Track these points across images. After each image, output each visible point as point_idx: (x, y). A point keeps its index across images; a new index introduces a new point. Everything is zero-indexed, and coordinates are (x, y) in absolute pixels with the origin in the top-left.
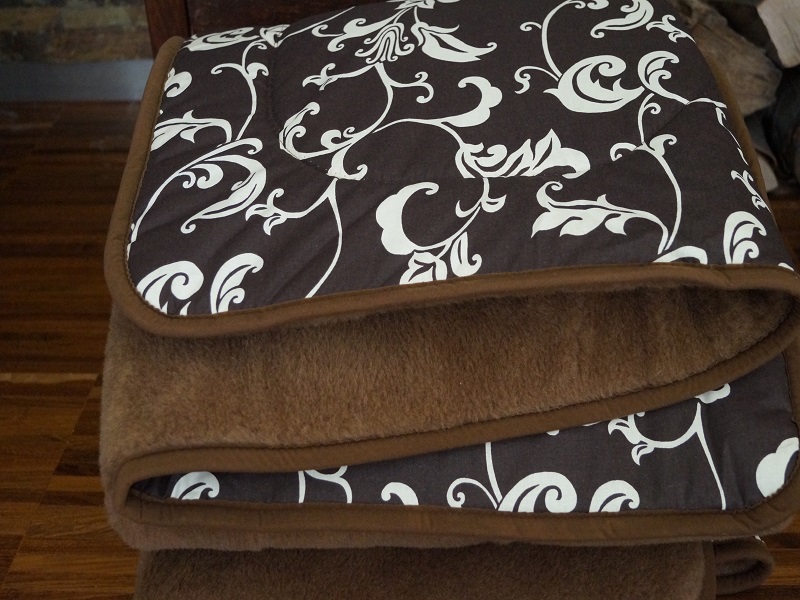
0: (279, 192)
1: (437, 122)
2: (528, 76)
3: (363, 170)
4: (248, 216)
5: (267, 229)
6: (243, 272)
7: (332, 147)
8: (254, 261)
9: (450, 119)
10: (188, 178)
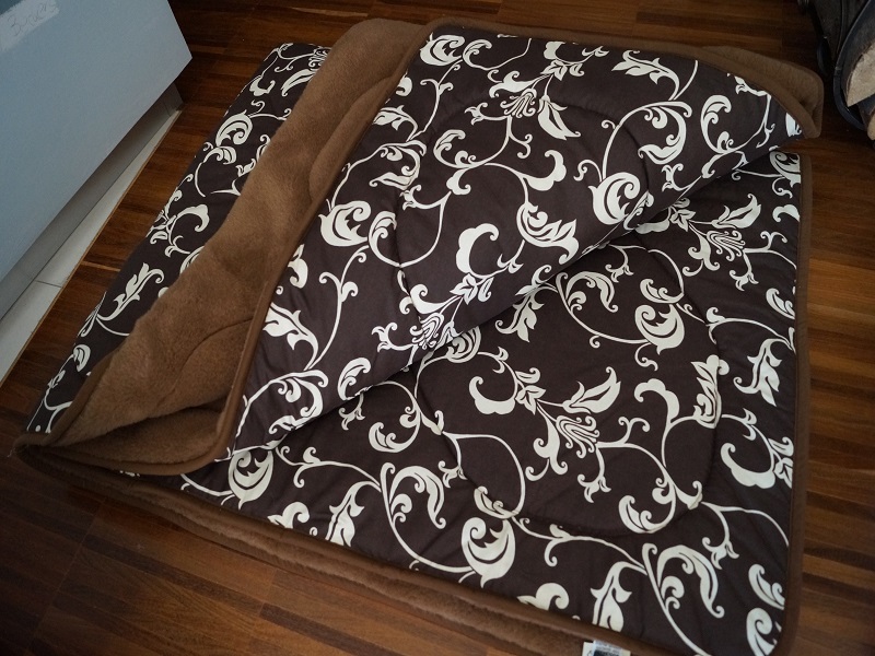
0: (706, 541)
1: (669, 426)
2: (644, 359)
3: (697, 484)
4: (719, 567)
5: (735, 556)
6: (761, 580)
7: (671, 497)
8: (755, 571)
9: (669, 417)
10: (672, 603)
